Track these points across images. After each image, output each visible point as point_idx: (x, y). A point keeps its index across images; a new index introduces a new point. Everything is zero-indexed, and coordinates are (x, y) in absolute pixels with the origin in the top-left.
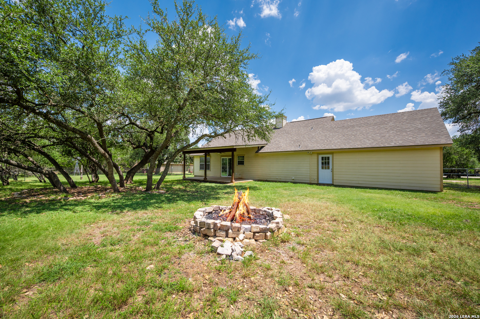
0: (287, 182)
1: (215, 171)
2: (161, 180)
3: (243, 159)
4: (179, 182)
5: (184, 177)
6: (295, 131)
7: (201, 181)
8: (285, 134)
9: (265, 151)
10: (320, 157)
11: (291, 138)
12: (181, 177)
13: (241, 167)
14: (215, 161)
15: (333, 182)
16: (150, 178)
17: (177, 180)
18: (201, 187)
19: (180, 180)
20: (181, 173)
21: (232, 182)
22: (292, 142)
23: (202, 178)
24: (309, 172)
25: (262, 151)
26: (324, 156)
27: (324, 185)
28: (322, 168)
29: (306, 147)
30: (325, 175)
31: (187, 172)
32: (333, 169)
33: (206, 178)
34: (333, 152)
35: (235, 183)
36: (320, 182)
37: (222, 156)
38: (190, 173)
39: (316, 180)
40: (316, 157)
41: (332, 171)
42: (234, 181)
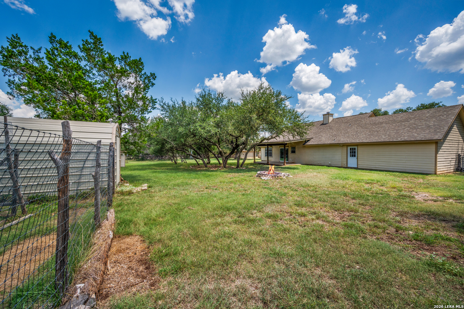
0: (323, 166)
1: (275, 157)
2: (243, 162)
3: (295, 149)
4: (251, 164)
5: (255, 161)
6: (337, 127)
7: (264, 164)
8: (329, 130)
9: (309, 144)
10: (349, 148)
11: (332, 133)
12: (252, 161)
13: (293, 155)
14: (275, 150)
15: (358, 166)
16: (238, 162)
17: (250, 163)
18: (264, 167)
19: (252, 163)
20: (252, 158)
21: (284, 165)
22: (331, 137)
23: (266, 162)
24: (341, 159)
25: (308, 143)
26: (352, 147)
27: (351, 168)
28: (351, 156)
29: (339, 141)
30: (352, 162)
31: (257, 158)
32: (357, 157)
33: (268, 162)
34: (358, 145)
35: (287, 166)
36: (349, 166)
37: (280, 147)
38: (259, 158)
39: (346, 164)
40: (346, 148)
41: (357, 158)
42: (285, 164)
